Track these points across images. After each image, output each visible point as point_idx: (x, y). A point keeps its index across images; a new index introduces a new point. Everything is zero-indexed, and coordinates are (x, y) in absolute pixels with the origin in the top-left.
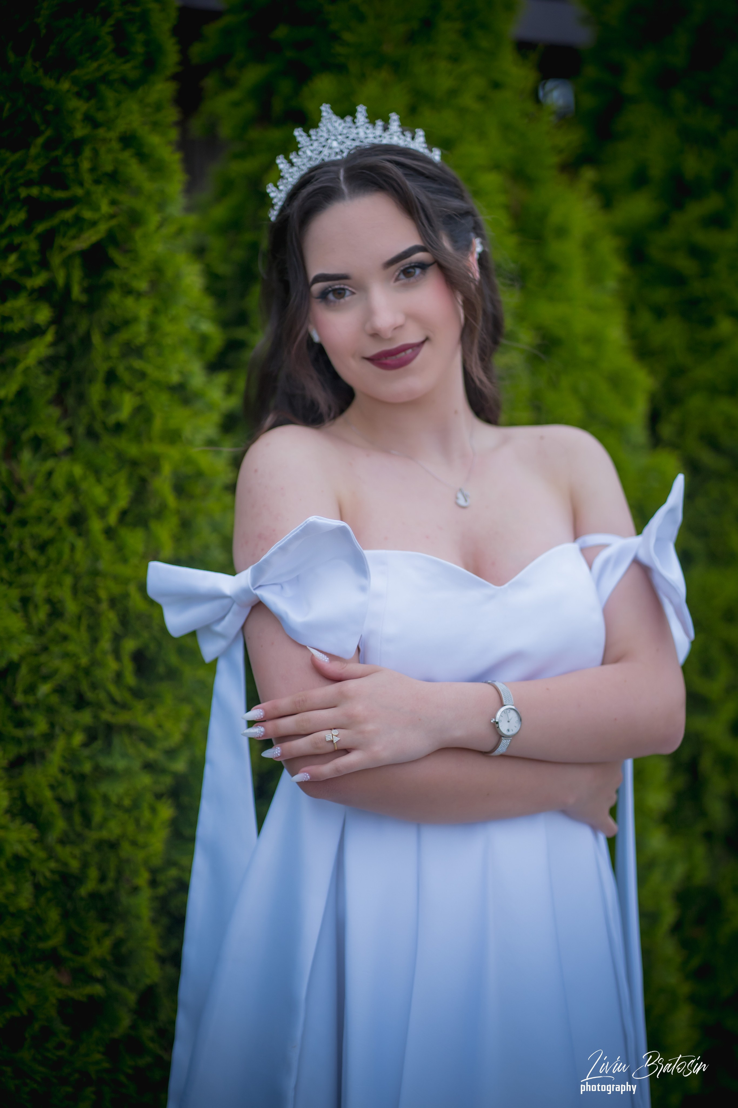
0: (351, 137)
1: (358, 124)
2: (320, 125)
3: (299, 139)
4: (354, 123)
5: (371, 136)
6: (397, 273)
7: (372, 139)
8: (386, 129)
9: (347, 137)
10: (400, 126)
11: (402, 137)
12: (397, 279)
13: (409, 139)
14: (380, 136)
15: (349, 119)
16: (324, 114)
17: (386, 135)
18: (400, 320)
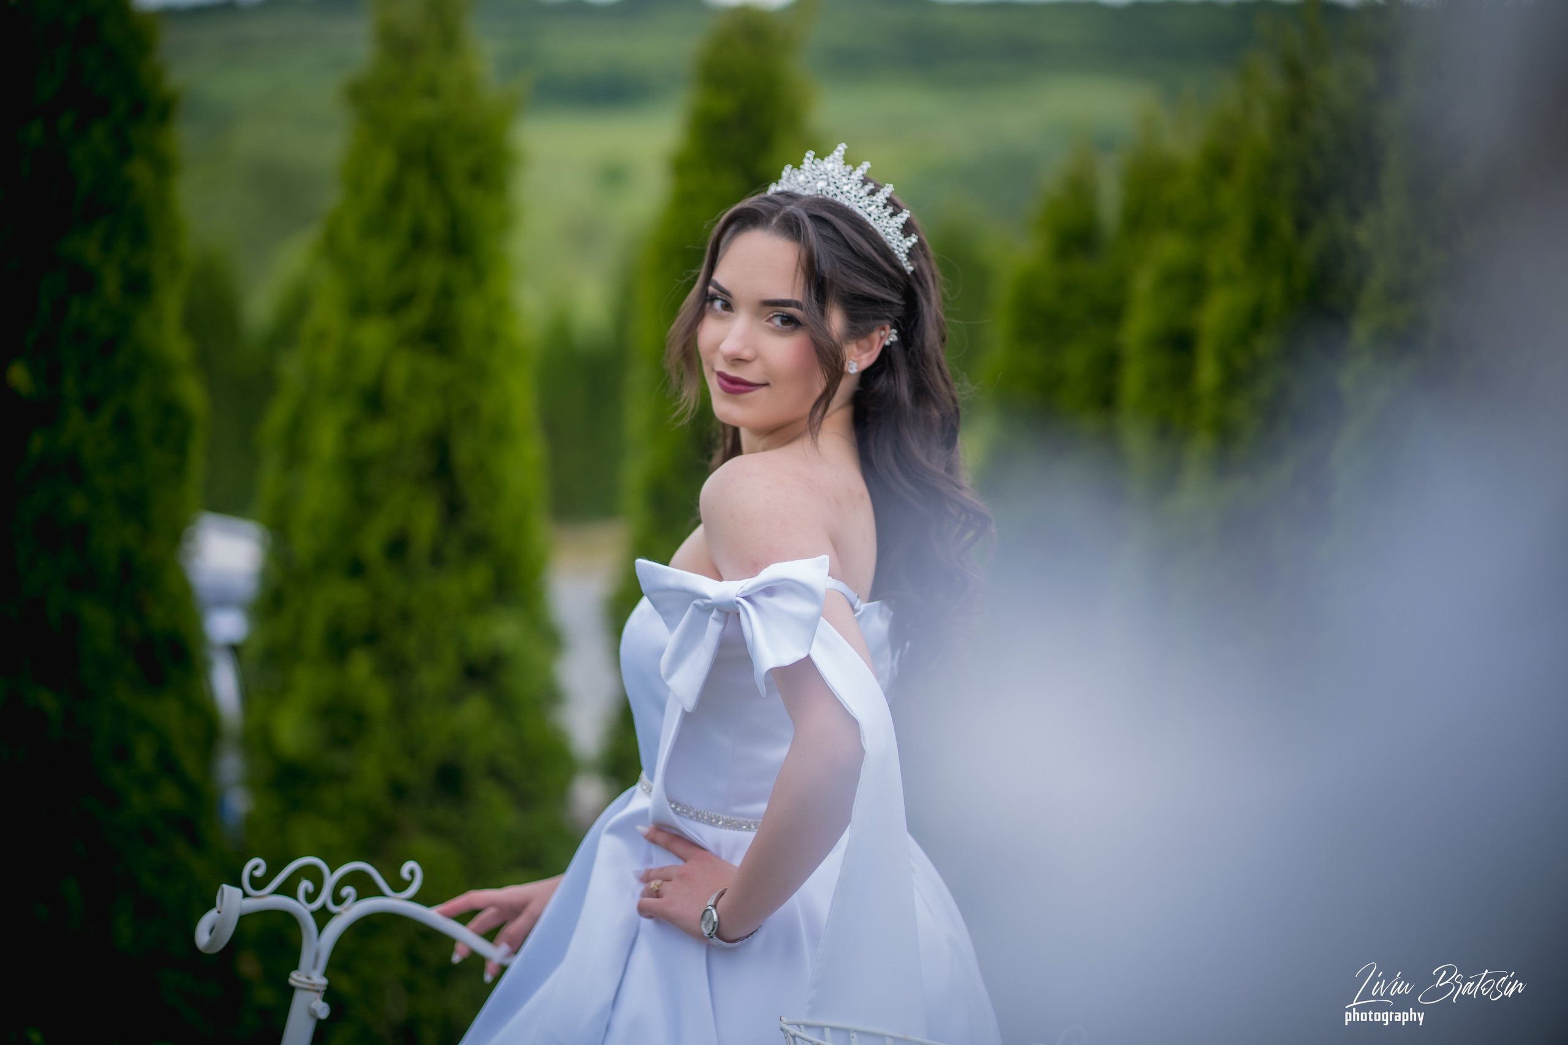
0: (837, 185)
1: (852, 177)
2: (826, 159)
3: (805, 160)
4: (850, 174)
5: (853, 192)
6: (772, 315)
7: (853, 196)
8: (872, 193)
9: (835, 183)
10: (887, 199)
11: (881, 208)
12: (769, 320)
13: (886, 214)
14: (861, 198)
15: (849, 168)
16: (836, 153)
17: (867, 200)
18: (746, 354)
